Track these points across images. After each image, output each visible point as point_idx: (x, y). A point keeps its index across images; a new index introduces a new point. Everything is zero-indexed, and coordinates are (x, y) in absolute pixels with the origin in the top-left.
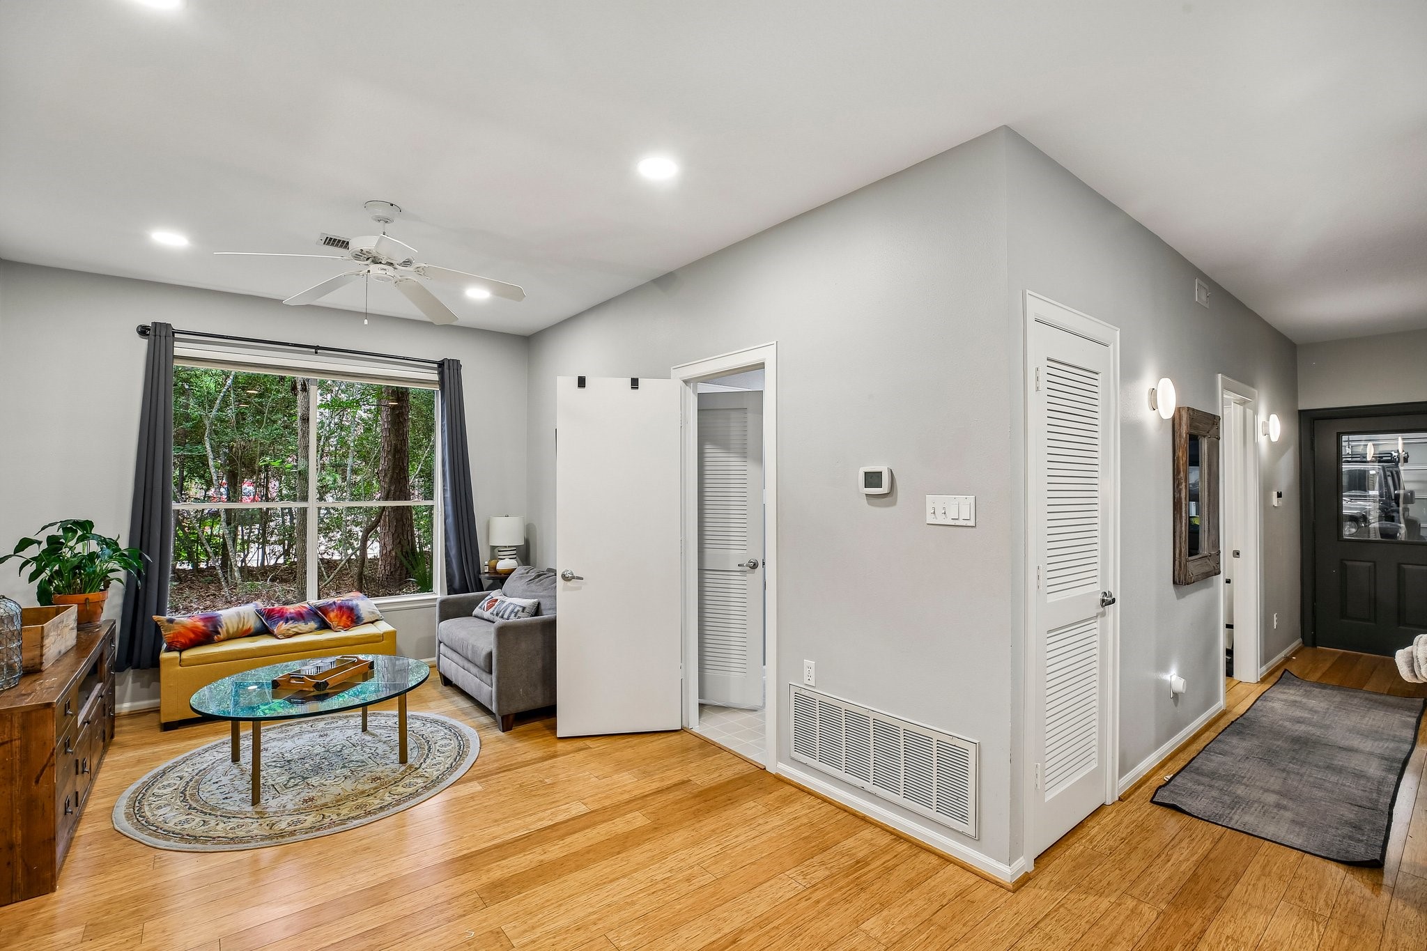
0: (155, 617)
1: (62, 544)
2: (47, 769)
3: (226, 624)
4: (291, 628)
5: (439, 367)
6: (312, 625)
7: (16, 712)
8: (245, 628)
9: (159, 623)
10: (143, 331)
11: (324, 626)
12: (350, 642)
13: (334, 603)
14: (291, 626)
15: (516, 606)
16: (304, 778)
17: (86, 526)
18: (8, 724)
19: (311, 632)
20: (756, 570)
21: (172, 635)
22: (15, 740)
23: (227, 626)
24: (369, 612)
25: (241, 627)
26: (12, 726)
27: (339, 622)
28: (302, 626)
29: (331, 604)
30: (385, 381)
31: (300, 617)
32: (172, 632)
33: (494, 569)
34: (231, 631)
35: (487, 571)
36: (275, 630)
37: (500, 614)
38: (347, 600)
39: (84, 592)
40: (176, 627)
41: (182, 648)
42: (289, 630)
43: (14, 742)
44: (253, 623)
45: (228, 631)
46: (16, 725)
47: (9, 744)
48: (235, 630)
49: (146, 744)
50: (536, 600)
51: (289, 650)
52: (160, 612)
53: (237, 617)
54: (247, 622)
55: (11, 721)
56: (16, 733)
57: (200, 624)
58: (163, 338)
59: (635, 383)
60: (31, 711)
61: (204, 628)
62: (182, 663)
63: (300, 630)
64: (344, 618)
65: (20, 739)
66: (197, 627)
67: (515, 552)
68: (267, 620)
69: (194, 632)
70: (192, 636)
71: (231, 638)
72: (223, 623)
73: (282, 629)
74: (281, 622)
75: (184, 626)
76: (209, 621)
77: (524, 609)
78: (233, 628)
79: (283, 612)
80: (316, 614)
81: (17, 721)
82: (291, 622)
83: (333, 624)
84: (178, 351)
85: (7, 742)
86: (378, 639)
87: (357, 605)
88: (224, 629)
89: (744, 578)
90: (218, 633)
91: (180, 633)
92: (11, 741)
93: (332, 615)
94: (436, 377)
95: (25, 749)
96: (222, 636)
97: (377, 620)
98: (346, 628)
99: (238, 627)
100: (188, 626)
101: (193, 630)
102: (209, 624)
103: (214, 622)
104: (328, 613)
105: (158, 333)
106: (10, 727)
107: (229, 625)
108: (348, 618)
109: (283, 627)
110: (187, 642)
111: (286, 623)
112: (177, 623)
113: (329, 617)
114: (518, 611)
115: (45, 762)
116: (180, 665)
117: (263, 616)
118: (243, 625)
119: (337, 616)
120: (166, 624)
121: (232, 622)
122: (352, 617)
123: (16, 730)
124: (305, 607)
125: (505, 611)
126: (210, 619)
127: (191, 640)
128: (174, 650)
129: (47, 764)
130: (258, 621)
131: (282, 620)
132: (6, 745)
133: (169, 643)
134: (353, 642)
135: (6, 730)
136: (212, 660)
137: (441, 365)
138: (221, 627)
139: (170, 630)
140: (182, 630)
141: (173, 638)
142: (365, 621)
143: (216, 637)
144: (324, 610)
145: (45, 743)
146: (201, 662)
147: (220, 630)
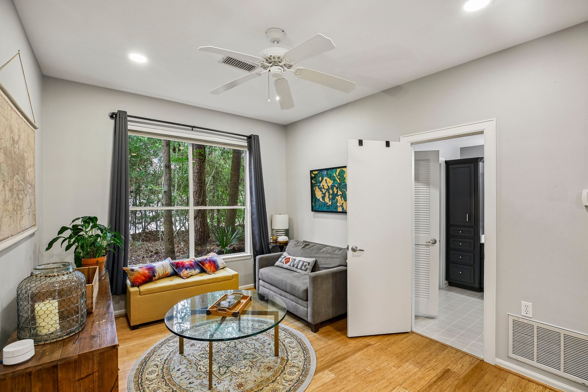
0: (124, 268)
1: (81, 229)
2: (114, 389)
3: (158, 271)
4: (189, 273)
5: (248, 139)
6: (198, 271)
7: (95, 353)
8: (166, 273)
9: (126, 271)
10: (113, 116)
11: (203, 271)
12: (218, 280)
13: (206, 259)
14: (189, 272)
15: (304, 262)
16: (228, 367)
17: (94, 220)
18: (91, 362)
19: (197, 274)
20: (435, 245)
21: (133, 278)
22: (95, 372)
23: (158, 272)
24: (222, 263)
25: (164, 272)
26: (93, 363)
27: (211, 269)
28: (193, 272)
29: (205, 260)
30: (224, 145)
31: (191, 267)
32: (133, 276)
33: (276, 241)
34: (160, 275)
35: (272, 241)
36: (181, 274)
37: (295, 266)
38: (211, 257)
39: (95, 257)
40: (136, 273)
41: (139, 285)
42: (188, 274)
43: (94, 374)
44: (169, 270)
45: (159, 275)
46: (96, 362)
47: (92, 376)
48: (162, 274)
49: (126, 339)
50: (314, 259)
51: (190, 285)
52: (125, 265)
53: (162, 267)
54: (167, 270)
55: (93, 360)
56: (96, 367)
57: (146, 272)
58: (123, 119)
59: (388, 144)
60: (105, 352)
61: (148, 274)
62: (141, 294)
63: (193, 274)
64: (212, 267)
65: (98, 371)
66: (145, 274)
67: (284, 232)
68: (176, 268)
69: (144, 276)
70: (144, 278)
71: (160, 278)
72: (157, 271)
73: (185, 273)
74: (184, 270)
75: (139, 273)
76: (150, 270)
77: (309, 263)
78: (161, 273)
79: (183, 264)
80: (198, 265)
81: (96, 360)
82: (188, 270)
83: (208, 270)
84: (129, 127)
85: (90, 374)
86: (231, 278)
87: (216, 260)
88: (158, 274)
89: (428, 249)
90: (155, 276)
91: (137, 277)
92: (93, 373)
93: (207, 265)
94: (246, 144)
95: (101, 378)
96: (156, 278)
97: (225, 267)
98: (214, 272)
99: (163, 273)
100: (141, 273)
101: (144, 275)
102: (150, 272)
103: (152, 269)
104: (205, 264)
105: (121, 116)
106: (92, 364)
107: (160, 272)
108: (214, 267)
109: (185, 272)
110: (142, 282)
111: (186, 270)
112: (136, 272)
113: (206, 267)
114: (306, 265)
115: (113, 386)
116: (140, 295)
117: (174, 266)
118: (166, 272)
119: (209, 266)
120: (130, 272)
121: (160, 270)
122: (216, 267)
123: (96, 365)
124: (192, 261)
125: (298, 265)
126: (151, 269)
127: (143, 280)
128: (136, 286)
129: (113, 387)
130: (172, 269)
131: (184, 268)
132: (90, 376)
133: (133, 282)
134: (220, 280)
135: (90, 366)
136: (155, 291)
137: (249, 138)
138: (156, 273)
139: (133, 275)
140: (138, 275)
141: (135, 280)
142: (220, 268)
143: (154, 278)
144: (202, 263)
145: (112, 373)
146: (149, 292)
147: (156, 274)
